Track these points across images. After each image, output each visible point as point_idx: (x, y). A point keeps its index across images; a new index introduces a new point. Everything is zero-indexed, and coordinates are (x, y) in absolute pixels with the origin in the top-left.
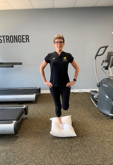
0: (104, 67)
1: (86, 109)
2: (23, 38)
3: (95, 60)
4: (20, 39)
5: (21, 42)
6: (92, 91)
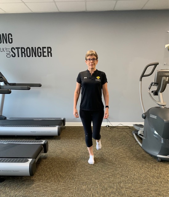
0: (152, 92)
1: (126, 149)
2: (44, 51)
3: (140, 82)
4: (39, 52)
5: (40, 56)
6: (136, 125)
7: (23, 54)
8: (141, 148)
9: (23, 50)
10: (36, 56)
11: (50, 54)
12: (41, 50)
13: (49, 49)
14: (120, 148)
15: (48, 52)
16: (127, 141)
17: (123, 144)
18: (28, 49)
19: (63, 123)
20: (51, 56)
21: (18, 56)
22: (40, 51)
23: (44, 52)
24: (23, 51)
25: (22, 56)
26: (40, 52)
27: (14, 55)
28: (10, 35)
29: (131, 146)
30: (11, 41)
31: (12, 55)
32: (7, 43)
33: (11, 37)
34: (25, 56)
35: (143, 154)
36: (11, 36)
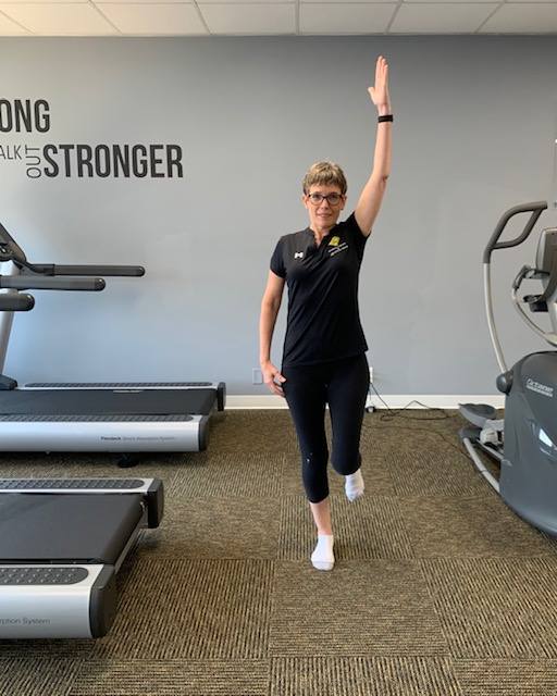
0: (526, 299)
1: (446, 501)
2: (157, 158)
3: (485, 265)
4: (139, 162)
5: (144, 174)
6: (470, 407)
7: (85, 167)
8: (496, 497)
9: (84, 152)
10: (127, 175)
11: (175, 167)
12: (144, 154)
13: (174, 152)
14: (422, 501)
15: (170, 162)
16: (443, 466)
17: (431, 483)
18: (102, 152)
20: (180, 175)
21: (68, 175)
22: (144, 158)
23: (154, 161)
24: (85, 157)
25: (81, 175)
26: (142, 162)
27: (51, 170)
28: (42, 107)
29: (462, 490)
30: (43, 125)
31: (46, 170)
32: (29, 130)
33: (46, 113)
34: (91, 175)
35: (506, 524)
36: (47, 109)
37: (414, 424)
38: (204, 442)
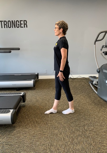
0: (103, 52)
3: (94, 45)
6: (91, 77)
8: (96, 95)
16: (85, 89)
17: (83, 92)
19: (37, 77)
29: (89, 94)
35: (99, 100)
37: (79, 81)
38: (34, 85)
